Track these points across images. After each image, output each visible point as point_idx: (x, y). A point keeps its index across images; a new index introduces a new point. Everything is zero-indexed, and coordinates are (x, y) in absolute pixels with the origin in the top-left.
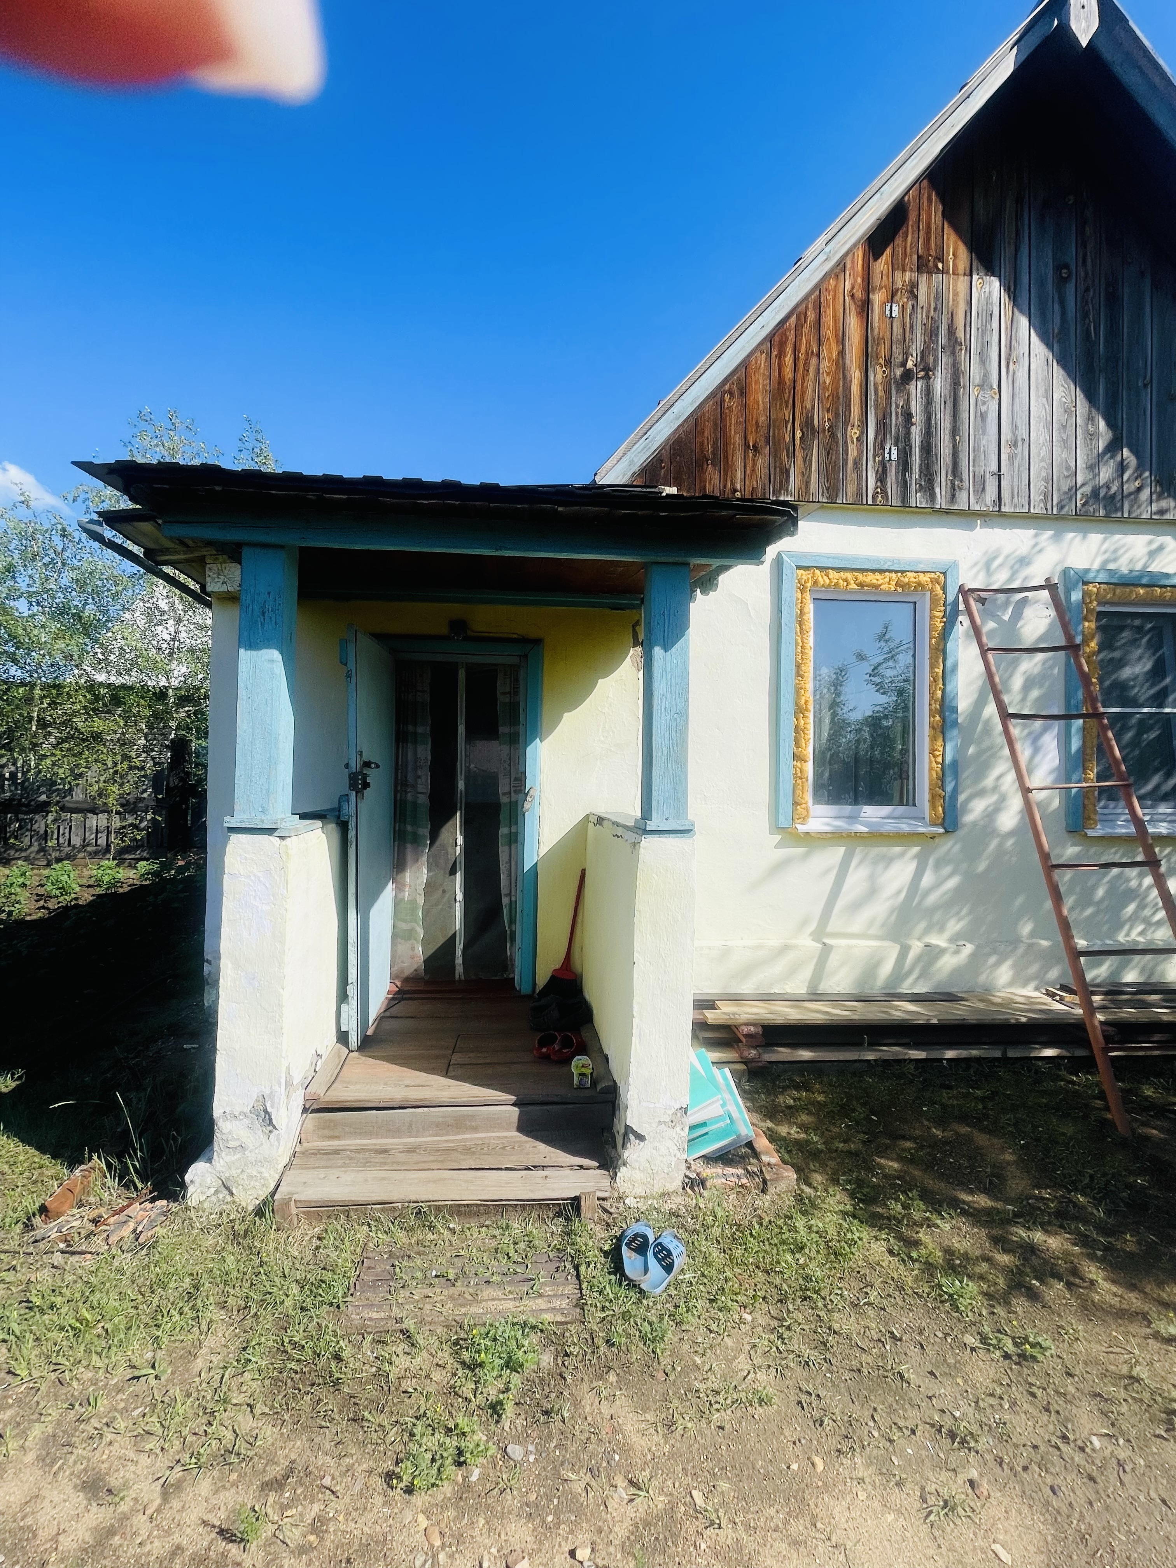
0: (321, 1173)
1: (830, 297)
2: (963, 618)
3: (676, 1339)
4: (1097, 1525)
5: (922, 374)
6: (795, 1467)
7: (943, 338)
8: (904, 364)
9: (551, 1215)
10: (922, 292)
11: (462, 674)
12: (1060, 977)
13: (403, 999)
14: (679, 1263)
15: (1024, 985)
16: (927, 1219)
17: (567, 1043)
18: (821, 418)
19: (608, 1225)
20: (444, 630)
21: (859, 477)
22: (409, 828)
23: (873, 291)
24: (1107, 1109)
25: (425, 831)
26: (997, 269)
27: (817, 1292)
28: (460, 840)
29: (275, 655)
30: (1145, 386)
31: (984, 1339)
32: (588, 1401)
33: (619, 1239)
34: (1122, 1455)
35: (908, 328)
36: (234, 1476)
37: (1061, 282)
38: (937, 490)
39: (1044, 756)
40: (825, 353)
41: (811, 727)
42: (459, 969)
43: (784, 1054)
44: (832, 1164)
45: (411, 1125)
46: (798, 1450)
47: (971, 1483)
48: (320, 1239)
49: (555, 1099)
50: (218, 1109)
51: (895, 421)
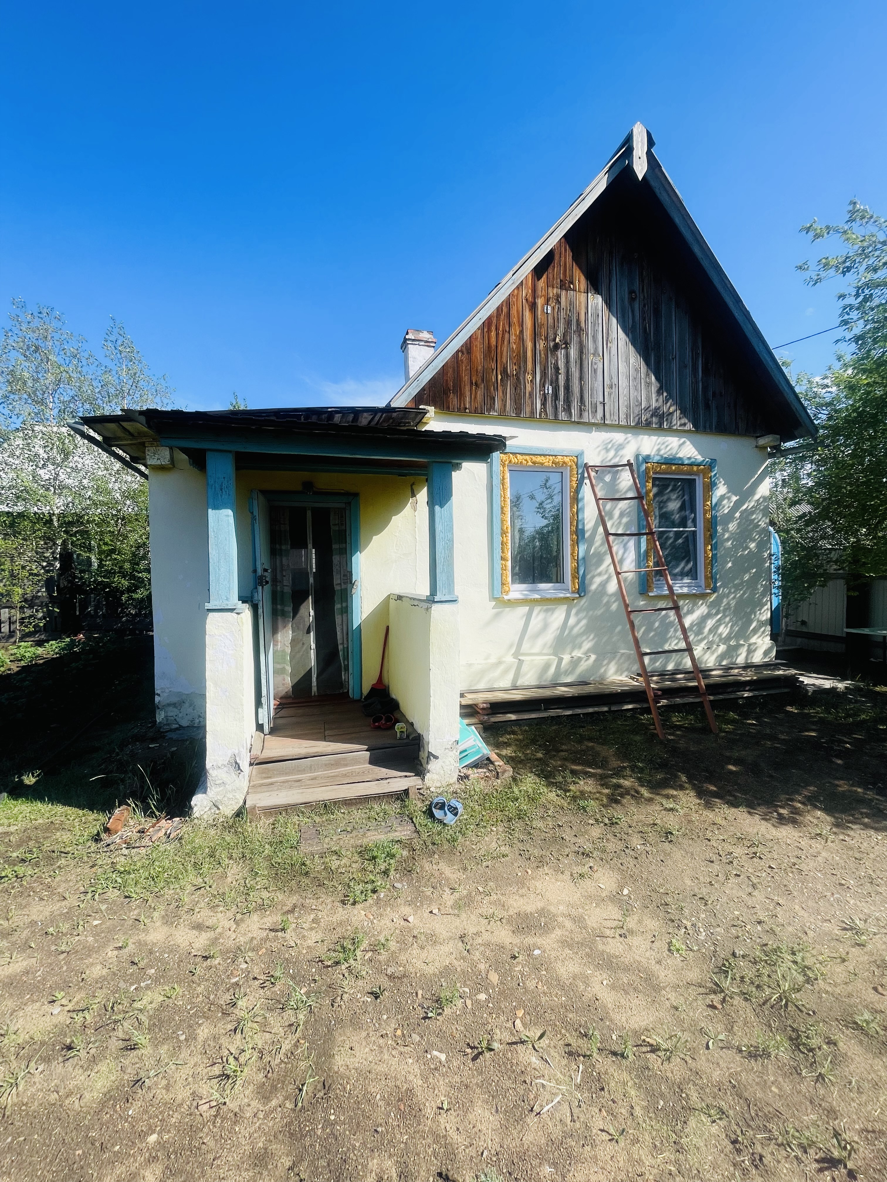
0: (268, 794)
1: (515, 300)
2: (587, 481)
3: (463, 841)
4: (637, 872)
5: (564, 346)
6: (519, 874)
7: (574, 327)
8: (555, 340)
9: (393, 800)
10: (563, 300)
11: (309, 514)
12: (637, 670)
13: (283, 708)
14: (460, 810)
15: (621, 675)
16: (573, 781)
17: (389, 719)
18: (511, 369)
19: (423, 801)
20: (300, 488)
21: (532, 404)
22: (279, 607)
23: (538, 297)
24: (655, 729)
25: (289, 609)
26: (600, 291)
27: (525, 815)
28: (312, 613)
29: (230, 512)
30: (673, 359)
31: (597, 820)
32: (427, 866)
33: (430, 805)
34: (647, 849)
35: (556, 320)
36: (268, 913)
37: (632, 300)
38: (573, 411)
39: (629, 554)
40: (513, 331)
41: (509, 542)
42: (314, 689)
43: (500, 718)
44: (529, 765)
45: (311, 767)
46: (521, 869)
47: (590, 867)
48: (273, 824)
49: (388, 746)
50: (209, 764)
51: (550, 371)
